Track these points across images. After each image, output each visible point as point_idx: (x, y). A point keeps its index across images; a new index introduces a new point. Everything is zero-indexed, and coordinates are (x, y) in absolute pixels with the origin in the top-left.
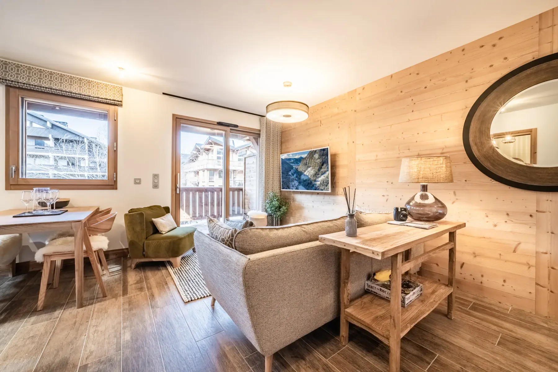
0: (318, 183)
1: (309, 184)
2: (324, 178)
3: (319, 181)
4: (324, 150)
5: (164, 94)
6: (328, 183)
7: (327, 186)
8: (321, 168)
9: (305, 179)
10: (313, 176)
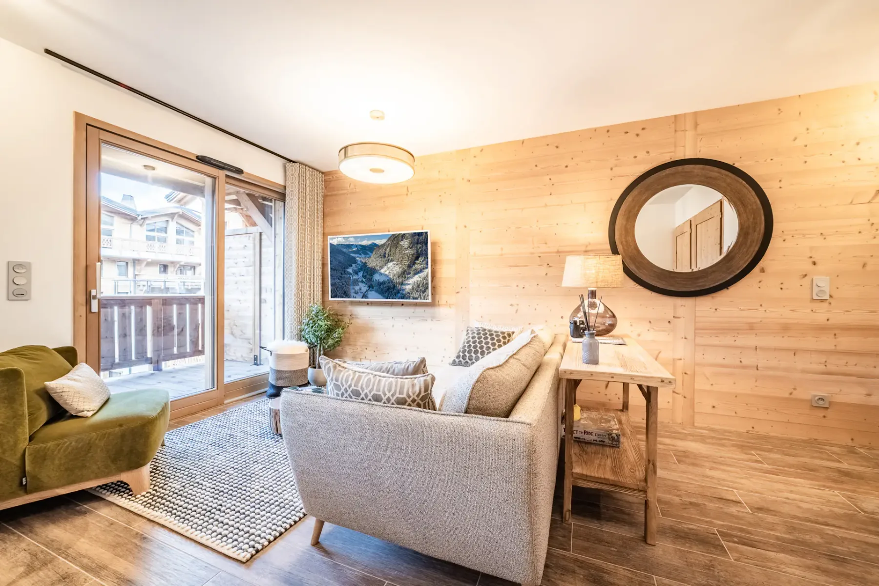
0: (408, 288)
1: (389, 288)
2: (419, 279)
3: (409, 284)
4: (420, 234)
5: (47, 51)
6: (427, 288)
7: (424, 292)
8: (414, 263)
9: (381, 280)
10: (399, 277)
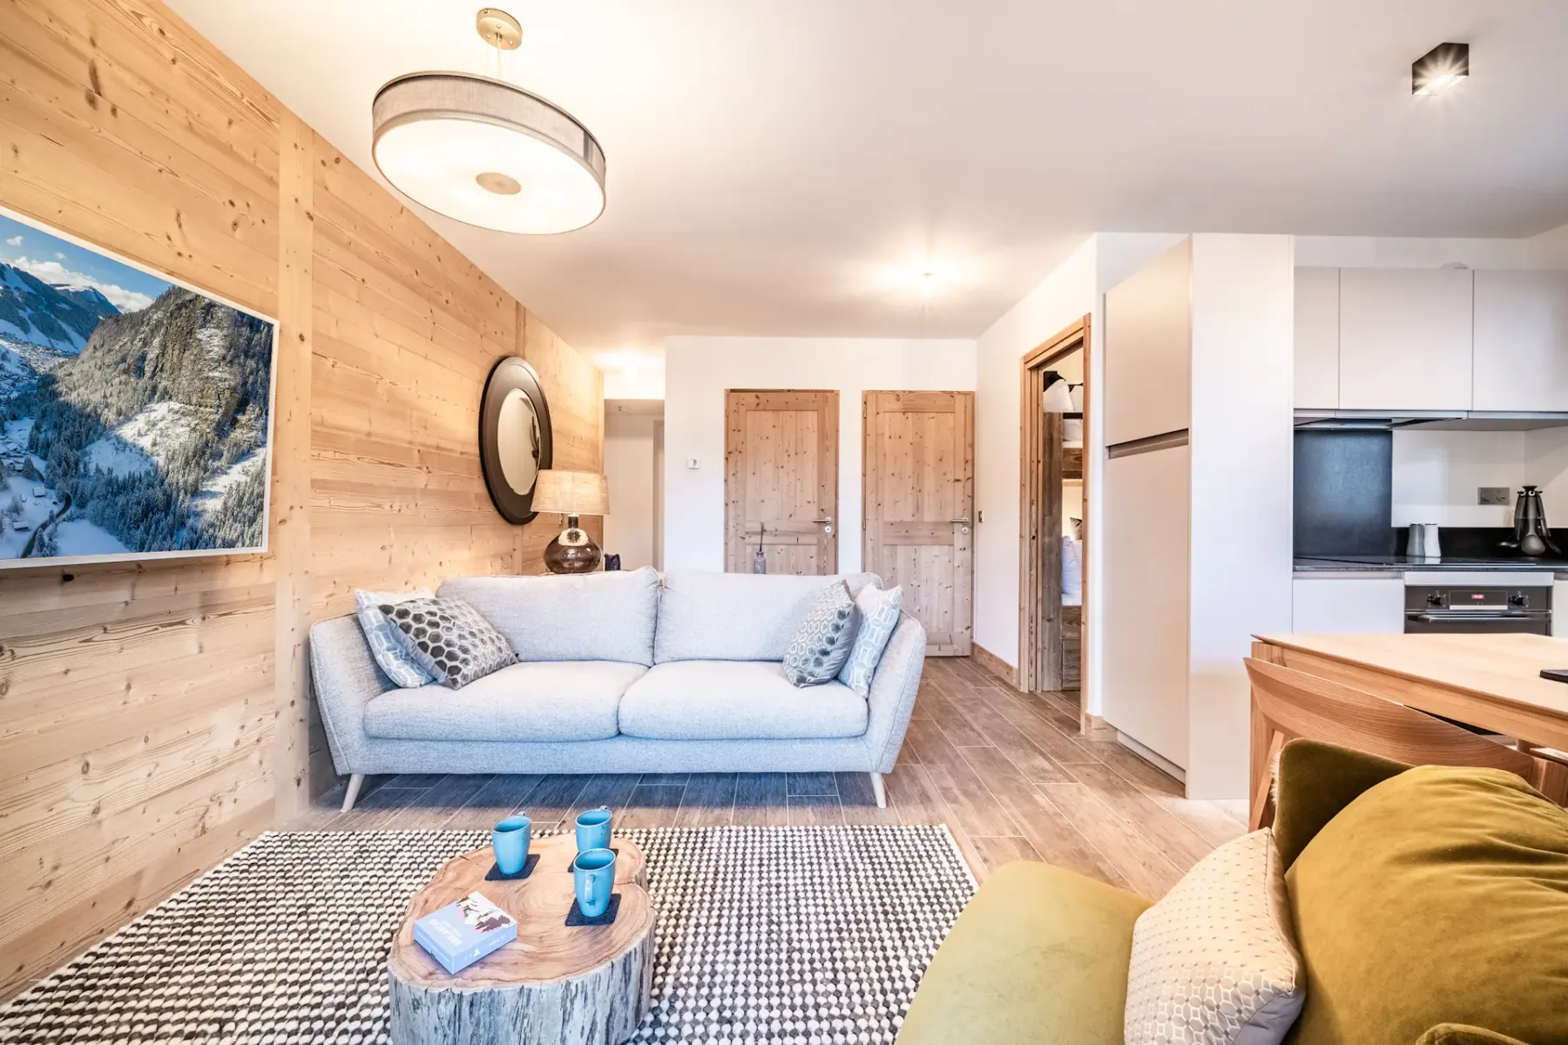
0: (212, 506)
1: (149, 509)
2: (243, 479)
3: (213, 495)
6: (261, 508)
7: (252, 521)
8: (234, 422)
9: (121, 474)
10: (187, 463)
